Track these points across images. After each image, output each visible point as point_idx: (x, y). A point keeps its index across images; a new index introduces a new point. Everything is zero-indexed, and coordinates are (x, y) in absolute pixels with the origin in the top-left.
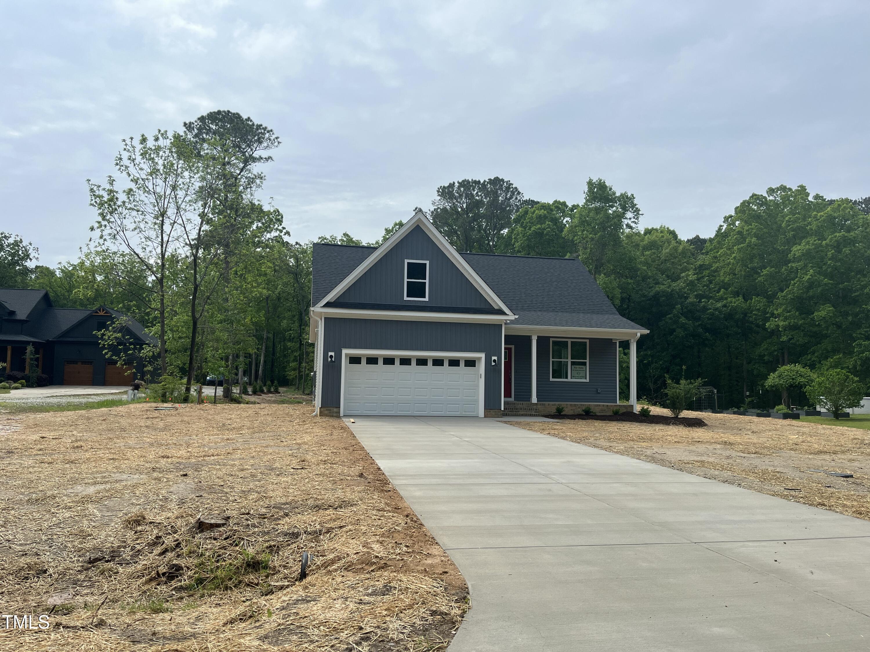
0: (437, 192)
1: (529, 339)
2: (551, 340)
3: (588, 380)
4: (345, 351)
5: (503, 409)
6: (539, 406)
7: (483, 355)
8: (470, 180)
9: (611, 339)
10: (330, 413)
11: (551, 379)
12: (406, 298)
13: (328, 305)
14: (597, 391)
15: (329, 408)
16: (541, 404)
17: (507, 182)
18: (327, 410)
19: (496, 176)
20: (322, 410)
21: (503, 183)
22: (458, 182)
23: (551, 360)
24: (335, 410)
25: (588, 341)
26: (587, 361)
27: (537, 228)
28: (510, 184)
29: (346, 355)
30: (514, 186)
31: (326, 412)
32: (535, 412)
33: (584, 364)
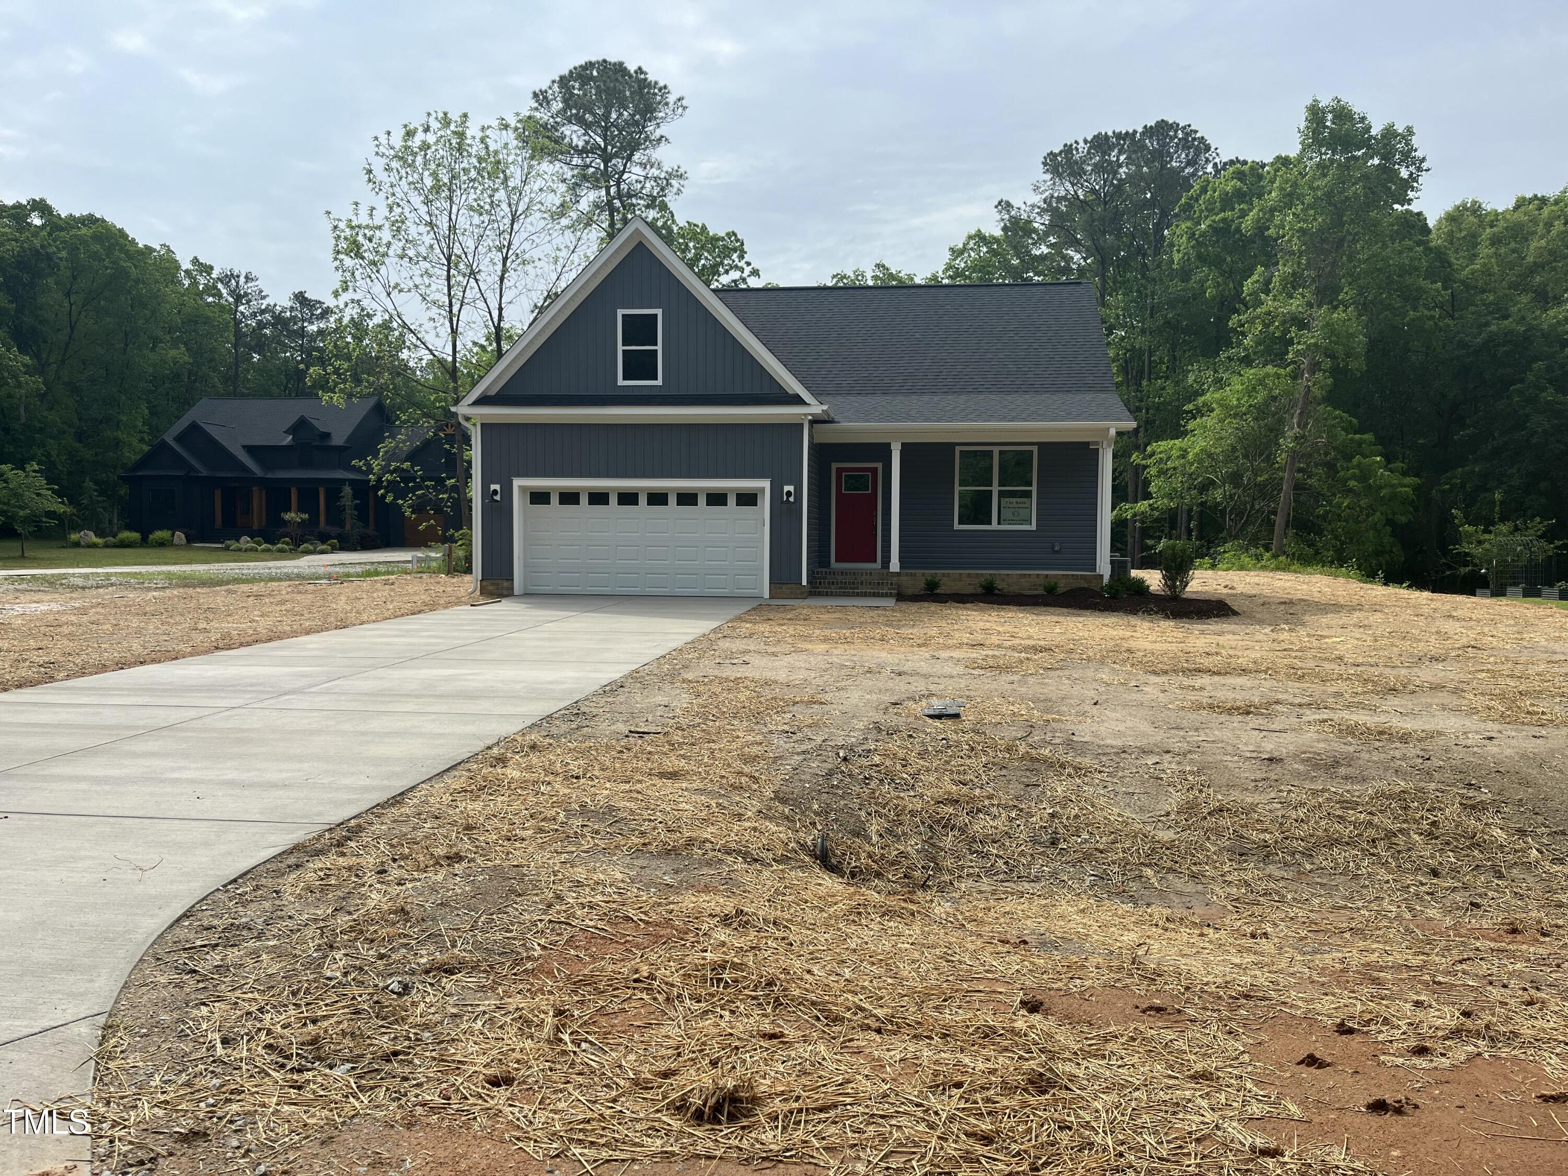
0: (1042, 166)
1: (883, 451)
2: (958, 449)
3: (1034, 527)
4: (517, 483)
5: (804, 582)
6: (904, 578)
7: (766, 484)
8: (1110, 133)
9: (1088, 443)
10: (497, 589)
11: (957, 526)
12: (621, 382)
13: (483, 401)
14: (1053, 547)
15: (496, 582)
16: (907, 575)
17: (1184, 128)
18: (492, 584)
19: (1159, 119)
20: (484, 583)
21: (1176, 132)
22: (1086, 141)
23: (957, 489)
24: (506, 584)
25: (1035, 449)
26: (1034, 489)
27: (1217, 218)
28: (1189, 132)
29: (523, 489)
30: (1198, 135)
31: (491, 588)
32: (889, 589)
33: (1028, 494)
